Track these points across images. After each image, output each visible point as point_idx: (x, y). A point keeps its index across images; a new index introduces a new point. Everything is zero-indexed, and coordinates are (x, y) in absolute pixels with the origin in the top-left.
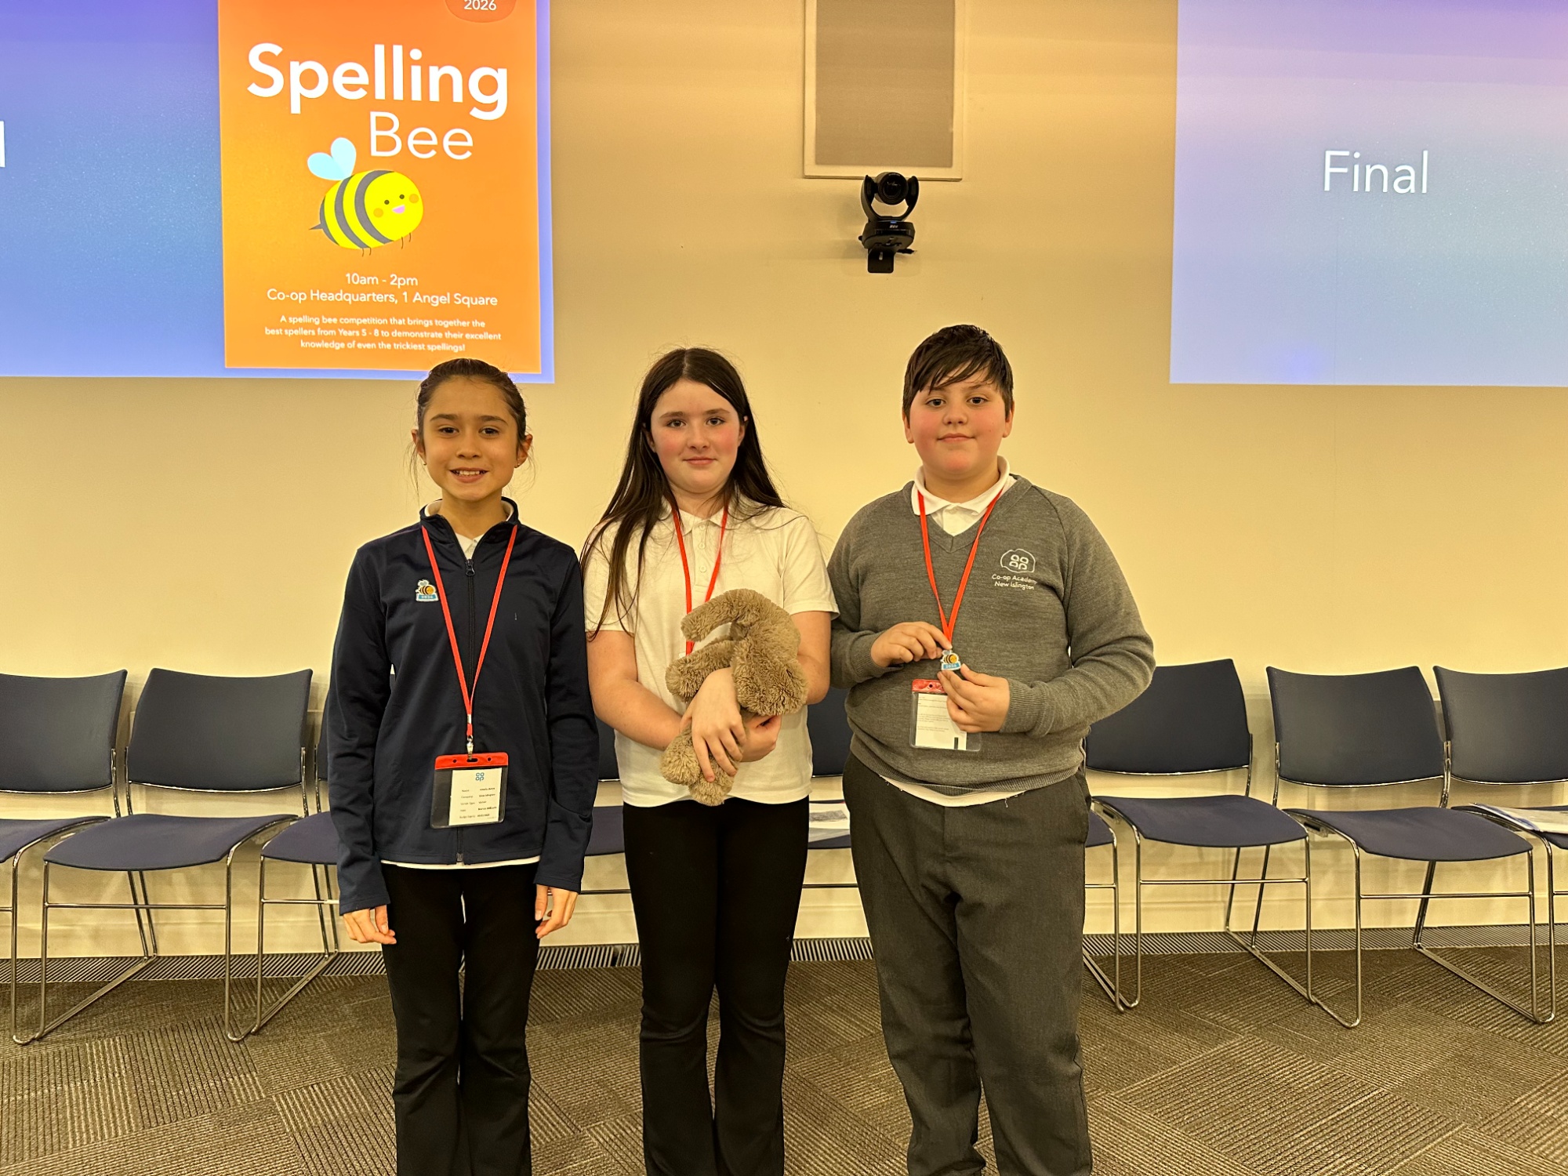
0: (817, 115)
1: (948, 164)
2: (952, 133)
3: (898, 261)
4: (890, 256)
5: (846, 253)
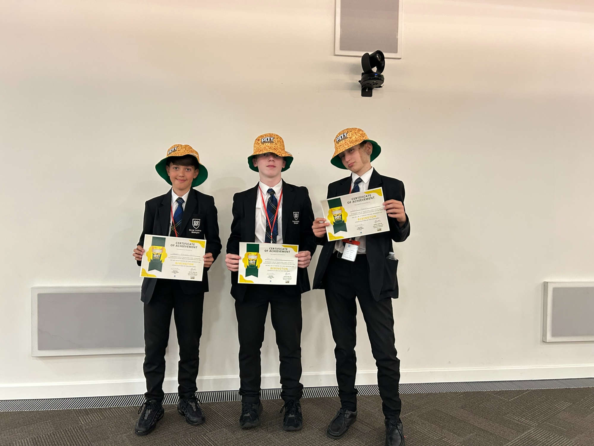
0: (341, 29)
1: (396, 51)
2: (397, 39)
3: (375, 92)
4: (371, 89)
5: (353, 88)
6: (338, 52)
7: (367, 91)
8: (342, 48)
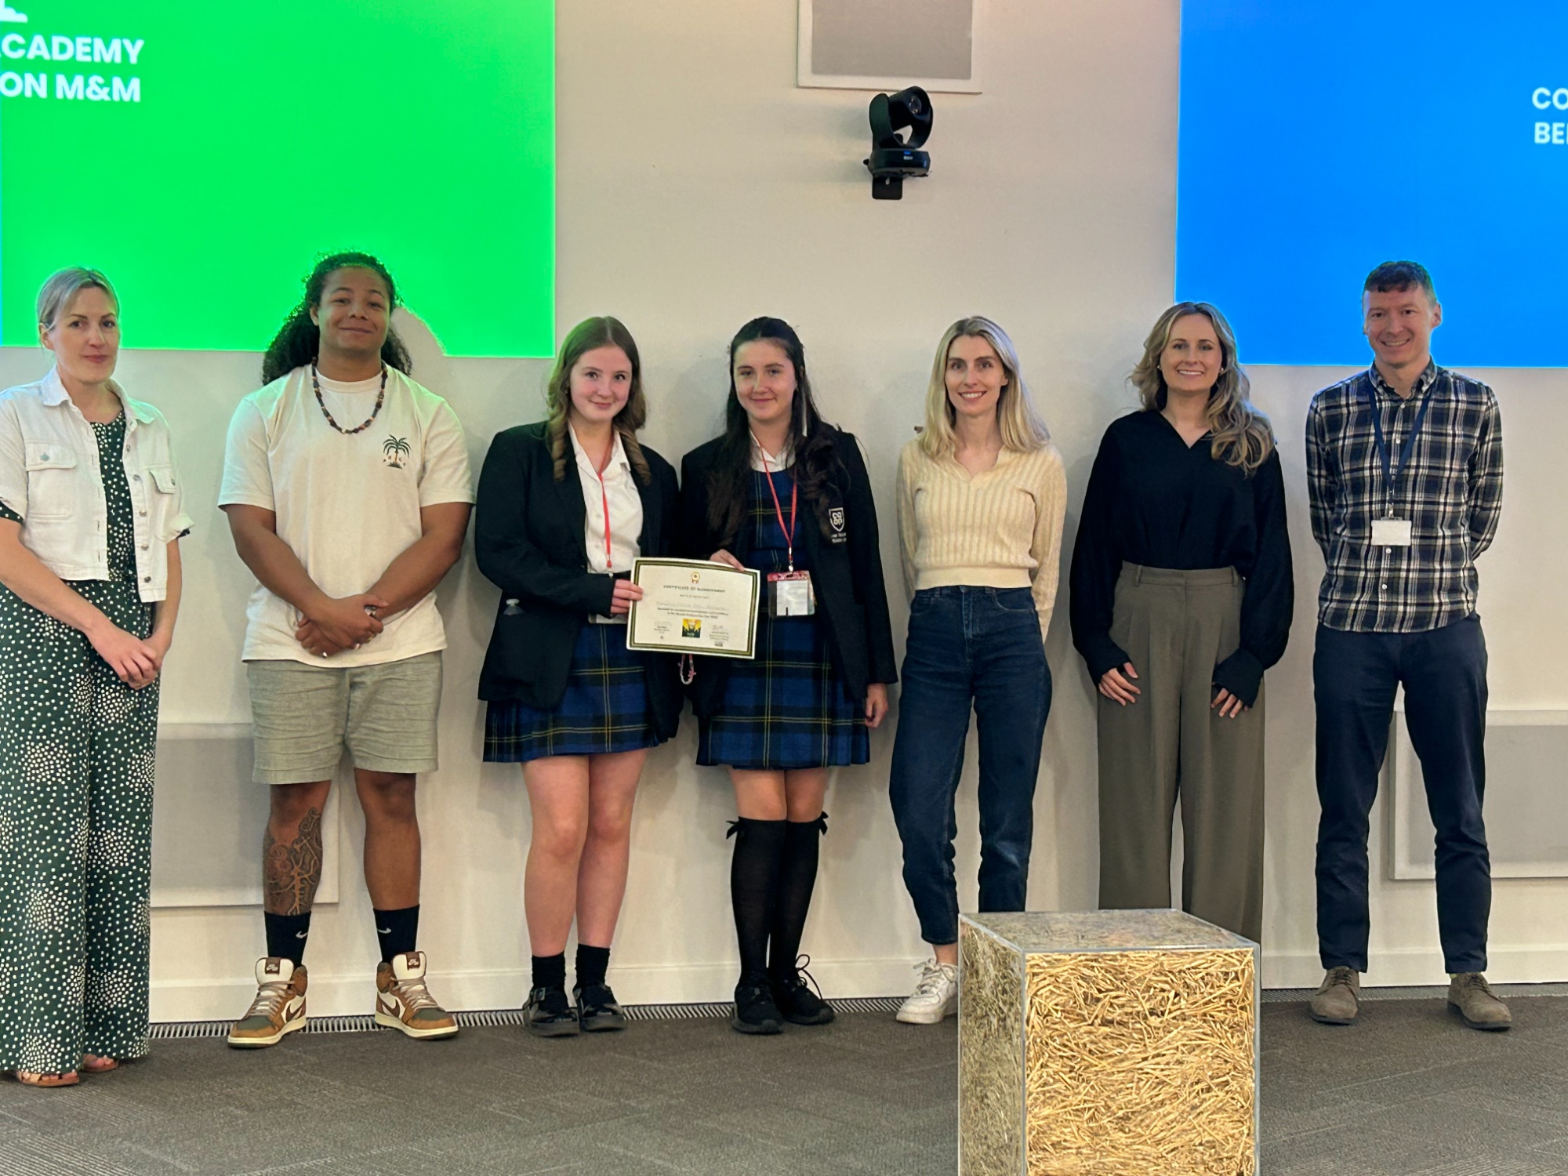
0: (813, 15)
1: (966, 74)
3: (909, 186)
4: (897, 181)
5: (847, 176)
6: (807, 78)
7: (887, 182)
8: (816, 70)
